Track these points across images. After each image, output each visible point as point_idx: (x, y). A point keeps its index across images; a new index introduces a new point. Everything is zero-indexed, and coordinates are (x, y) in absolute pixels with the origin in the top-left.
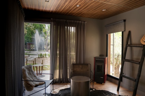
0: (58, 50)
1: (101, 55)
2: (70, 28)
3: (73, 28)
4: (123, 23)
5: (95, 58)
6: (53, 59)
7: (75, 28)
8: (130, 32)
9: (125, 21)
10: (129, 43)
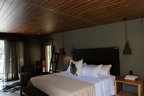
0: (11, 58)
1: (41, 60)
2: (19, 43)
3: (21, 42)
4: (51, 41)
5: (36, 62)
6: (7, 64)
7: (23, 43)
8: (54, 46)
9: (52, 39)
10: (54, 52)
